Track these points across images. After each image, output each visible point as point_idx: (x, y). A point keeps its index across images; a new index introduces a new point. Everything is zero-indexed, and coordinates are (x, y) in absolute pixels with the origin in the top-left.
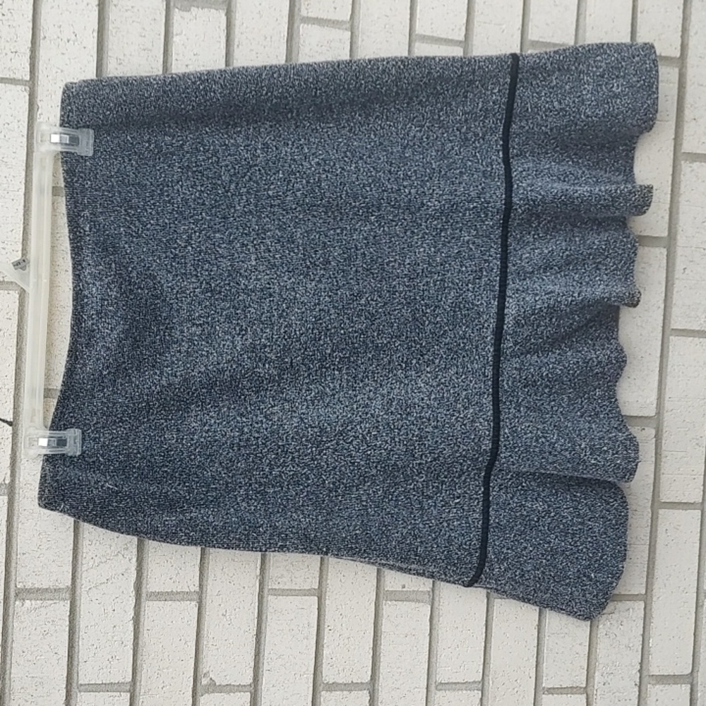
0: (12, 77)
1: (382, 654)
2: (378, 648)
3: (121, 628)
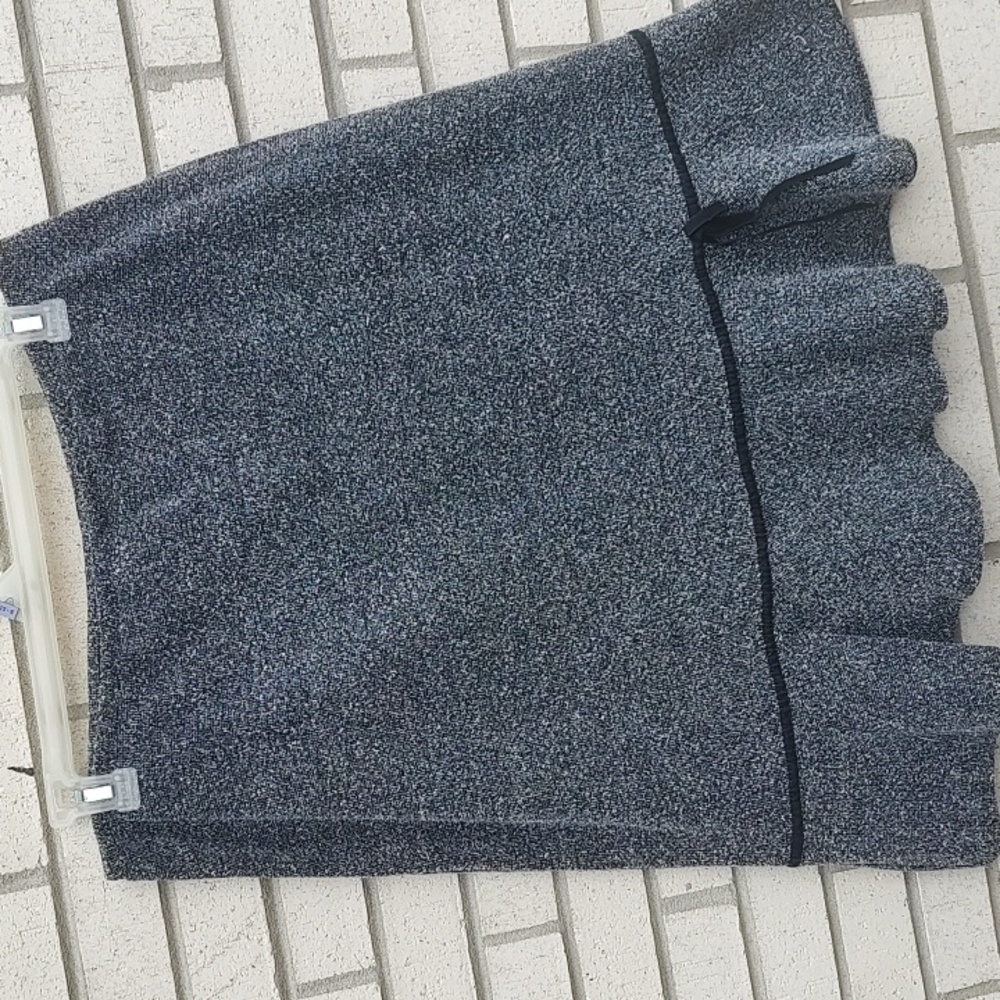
2: (671, 992)
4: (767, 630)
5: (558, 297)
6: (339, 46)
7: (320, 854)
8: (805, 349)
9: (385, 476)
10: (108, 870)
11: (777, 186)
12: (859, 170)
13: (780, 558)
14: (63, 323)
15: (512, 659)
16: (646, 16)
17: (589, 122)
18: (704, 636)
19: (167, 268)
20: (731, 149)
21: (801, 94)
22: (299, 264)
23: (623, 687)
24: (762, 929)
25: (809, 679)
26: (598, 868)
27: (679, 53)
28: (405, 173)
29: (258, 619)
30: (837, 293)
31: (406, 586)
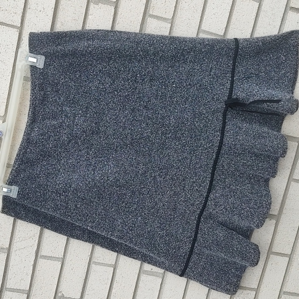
0: (12, 24)
1: (137, 296)
2: (136, 293)
3: (27, 268)
4: (200, 216)
5: (182, 107)
6: (151, 9)
7: (59, 226)
8: (243, 148)
9: (114, 137)
10: (2, 211)
11: (256, 101)
12: (280, 106)
13: (211, 200)
14: (42, 63)
15: (129, 198)
16: (242, 34)
17: (212, 61)
18: (182, 211)
19: (77, 59)
20: (248, 83)
21: (276, 74)
22: (114, 71)
23: (155, 216)
24: (166, 287)
25: (205, 233)
26: (129, 257)
27: (246, 51)
28: (153, 57)
29: (66, 161)
30: (259, 136)
31: (108, 168)
